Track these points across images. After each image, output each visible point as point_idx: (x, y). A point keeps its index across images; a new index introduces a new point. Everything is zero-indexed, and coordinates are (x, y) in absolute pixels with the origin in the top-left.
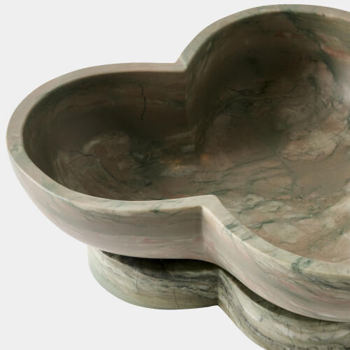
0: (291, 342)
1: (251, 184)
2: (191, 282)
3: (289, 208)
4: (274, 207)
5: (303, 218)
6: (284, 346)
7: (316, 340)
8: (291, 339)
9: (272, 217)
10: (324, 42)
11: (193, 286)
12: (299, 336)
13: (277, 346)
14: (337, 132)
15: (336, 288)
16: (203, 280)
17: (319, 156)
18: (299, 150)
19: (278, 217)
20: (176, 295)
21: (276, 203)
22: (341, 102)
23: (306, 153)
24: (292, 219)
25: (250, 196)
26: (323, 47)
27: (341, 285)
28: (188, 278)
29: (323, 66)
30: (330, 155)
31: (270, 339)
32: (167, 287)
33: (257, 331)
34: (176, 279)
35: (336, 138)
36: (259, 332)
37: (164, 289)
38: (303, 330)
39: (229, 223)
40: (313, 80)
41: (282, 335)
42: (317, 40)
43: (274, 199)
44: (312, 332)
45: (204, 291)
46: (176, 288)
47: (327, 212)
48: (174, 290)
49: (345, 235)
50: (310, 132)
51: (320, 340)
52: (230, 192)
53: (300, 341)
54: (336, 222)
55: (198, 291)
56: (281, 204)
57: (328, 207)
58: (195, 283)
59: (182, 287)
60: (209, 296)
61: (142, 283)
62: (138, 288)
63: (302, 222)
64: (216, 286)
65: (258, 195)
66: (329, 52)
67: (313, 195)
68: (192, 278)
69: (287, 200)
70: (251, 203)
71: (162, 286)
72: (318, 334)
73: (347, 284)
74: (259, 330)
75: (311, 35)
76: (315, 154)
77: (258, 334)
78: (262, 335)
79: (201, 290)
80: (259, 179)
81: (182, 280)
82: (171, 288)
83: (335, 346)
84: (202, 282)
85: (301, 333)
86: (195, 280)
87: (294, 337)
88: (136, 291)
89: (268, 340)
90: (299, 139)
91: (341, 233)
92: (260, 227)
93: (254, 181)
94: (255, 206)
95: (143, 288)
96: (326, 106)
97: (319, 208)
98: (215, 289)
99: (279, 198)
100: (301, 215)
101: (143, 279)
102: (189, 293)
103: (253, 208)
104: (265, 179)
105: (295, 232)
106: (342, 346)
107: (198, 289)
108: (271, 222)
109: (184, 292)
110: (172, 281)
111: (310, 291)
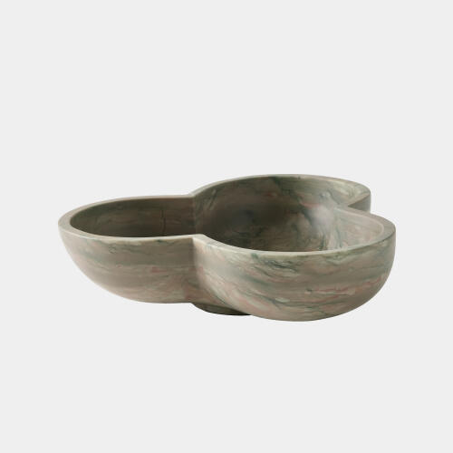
15: (284, 267)
27: (287, 264)
42: (296, 197)
73: (290, 262)
75: (292, 194)
96: (304, 241)
111: (265, 273)
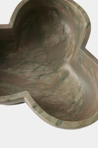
1: (35, 59)
3: (47, 69)
4: (42, 68)
5: (52, 73)
9: (42, 73)
10: (55, 4)
14: (59, 35)
17: (54, 45)
18: (48, 43)
19: (44, 73)
21: (43, 67)
22: (60, 24)
23: (51, 44)
24: (48, 73)
25: (35, 64)
26: (55, 6)
29: (55, 12)
30: (58, 44)
35: (59, 37)
39: (33, 105)
40: (51, 16)
42: (53, 4)
43: (42, 65)
47: (59, 70)
49: (65, 80)
50: (51, 35)
52: (28, 63)
54: (62, 74)
56: (45, 67)
57: (59, 68)
63: (52, 75)
65: (37, 63)
66: (57, 8)
67: (54, 63)
69: (46, 65)
70: (35, 67)
75: (51, 2)
76: (53, 44)
80: (37, 56)
90: (48, 38)
91: (64, 80)
92: (39, 78)
93: (35, 57)
94: (37, 68)
96: (55, 25)
97: (56, 68)
99: (44, 64)
100: (51, 72)
103: (36, 69)
104: (39, 56)
105: (50, 80)
108: (42, 75)
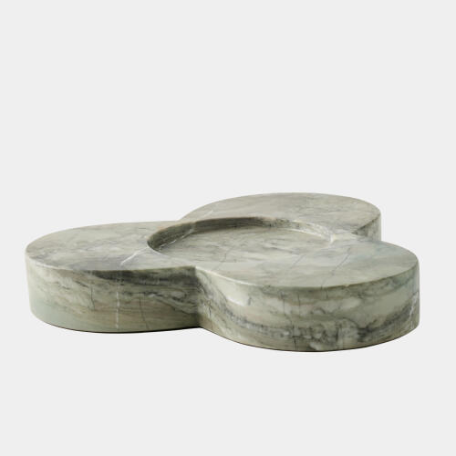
0: (288, 322)
2: (161, 285)
6: (281, 330)
7: (319, 312)
8: (288, 318)
11: (163, 292)
12: (297, 310)
13: (273, 333)
16: (176, 283)
20: (143, 307)
28: (156, 279)
31: (262, 326)
32: (130, 294)
33: (246, 321)
34: (141, 282)
36: (249, 322)
37: (127, 298)
38: (301, 299)
41: (276, 313)
44: (312, 300)
45: (179, 300)
46: (142, 295)
48: (139, 298)
51: (324, 312)
53: (299, 317)
55: (171, 300)
58: (165, 286)
59: (150, 293)
60: (184, 309)
61: (98, 292)
62: (94, 302)
64: (192, 292)
68: (161, 279)
71: (124, 293)
72: (320, 304)
74: (249, 318)
77: (248, 326)
78: (253, 324)
79: (174, 298)
81: (148, 282)
82: (135, 295)
83: (344, 323)
84: (174, 286)
85: (300, 304)
86: (165, 283)
87: (291, 312)
88: (92, 306)
89: (261, 330)
95: (100, 300)
98: (192, 298)
101: (100, 285)
102: (159, 303)
106: (353, 324)
107: (170, 296)
109: (154, 302)
110: (137, 284)
